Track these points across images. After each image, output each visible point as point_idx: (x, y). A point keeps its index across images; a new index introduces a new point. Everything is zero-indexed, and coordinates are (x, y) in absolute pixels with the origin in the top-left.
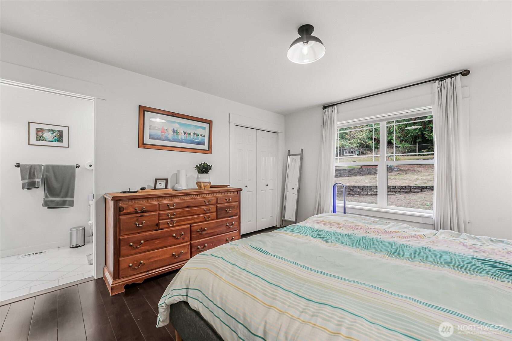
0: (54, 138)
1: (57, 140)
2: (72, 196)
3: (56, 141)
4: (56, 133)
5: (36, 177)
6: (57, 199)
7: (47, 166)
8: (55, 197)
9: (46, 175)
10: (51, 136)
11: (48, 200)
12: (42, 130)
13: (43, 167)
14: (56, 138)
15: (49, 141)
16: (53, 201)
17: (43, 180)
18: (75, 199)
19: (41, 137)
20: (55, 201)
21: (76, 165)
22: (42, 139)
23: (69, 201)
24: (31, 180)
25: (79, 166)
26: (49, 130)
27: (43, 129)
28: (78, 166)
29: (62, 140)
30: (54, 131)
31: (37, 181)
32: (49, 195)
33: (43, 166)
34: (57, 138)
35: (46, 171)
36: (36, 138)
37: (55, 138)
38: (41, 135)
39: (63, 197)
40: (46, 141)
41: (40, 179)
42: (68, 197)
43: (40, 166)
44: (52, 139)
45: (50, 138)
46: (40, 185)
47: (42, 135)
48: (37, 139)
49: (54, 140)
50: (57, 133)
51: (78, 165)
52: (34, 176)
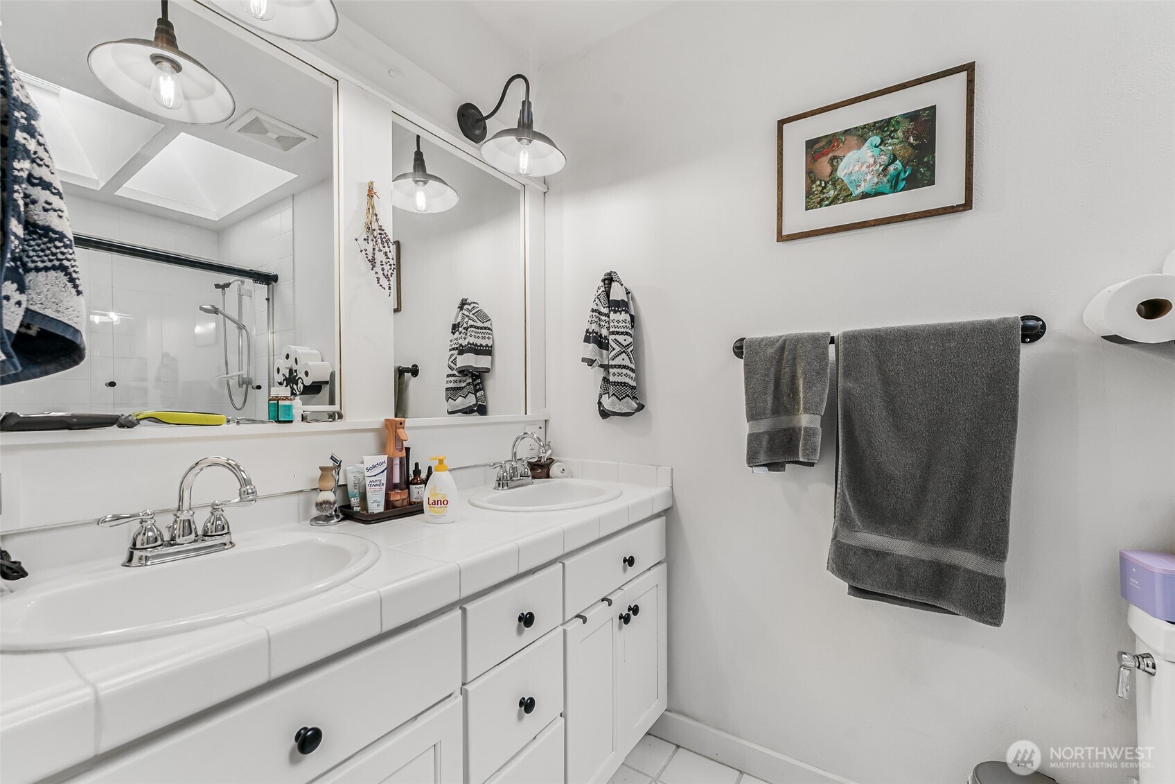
0: (885, 170)
1: (903, 176)
2: (995, 547)
3: (897, 183)
4: (900, 134)
5: (802, 406)
6: (902, 547)
7: (852, 339)
8: (889, 533)
9: (848, 393)
10: (871, 161)
11: (852, 543)
12: (830, 142)
13: (832, 348)
14: (898, 165)
15: (865, 196)
16: (880, 554)
17: (829, 420)
18: (1010, 570)
19: (829, 186)
20: (888, 554)
21: (1023, 318)
22: (832, 193)
23: (971, 576)
24: (784, 422)
25: (1044, 326)
26: (861, 134)
27: (834, 135)
28: (1032, 330)
29: (931, 167)
30: (884, 127)
31: (806, 428)
32: (859, 512)
33: (832, 341)
34: (904, 166)
35: (847, 374)
36: (809, 193)
37: (891, 168)
38: (828, 169)
39: (931, 541)
40: (848, 197)
41: (819, 418)
42: (964, 547)
43: (819, 342)
44: (876, 180)
45: (869, 177)
46: (814, 450)
47: (834, 169)
48: (813, 200)
49: (885, 180)
50: (906, 133)
51: (1038, 319)
52: (794, 398)
